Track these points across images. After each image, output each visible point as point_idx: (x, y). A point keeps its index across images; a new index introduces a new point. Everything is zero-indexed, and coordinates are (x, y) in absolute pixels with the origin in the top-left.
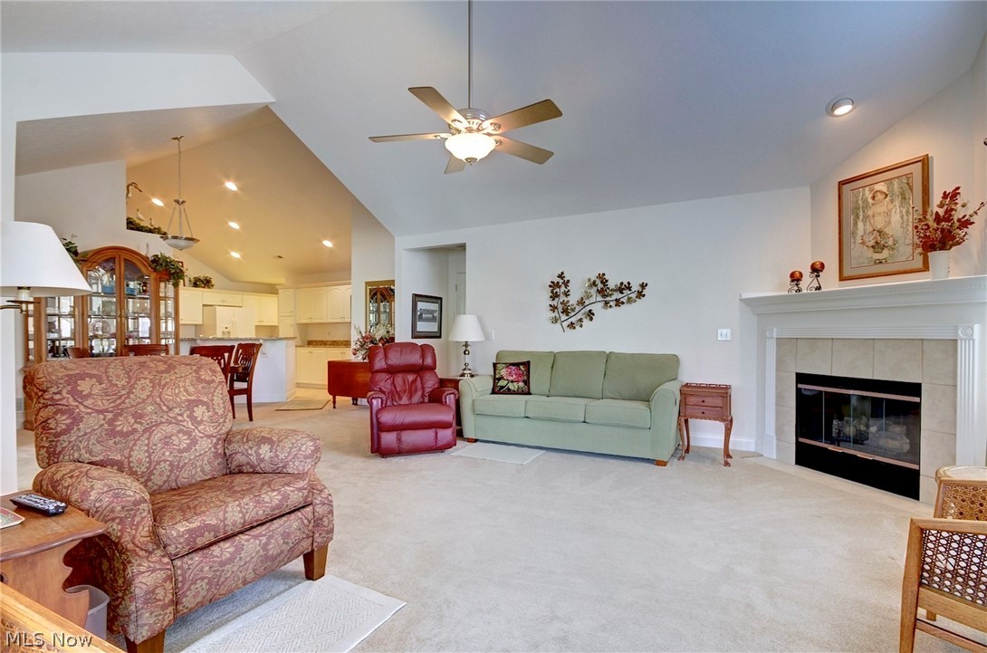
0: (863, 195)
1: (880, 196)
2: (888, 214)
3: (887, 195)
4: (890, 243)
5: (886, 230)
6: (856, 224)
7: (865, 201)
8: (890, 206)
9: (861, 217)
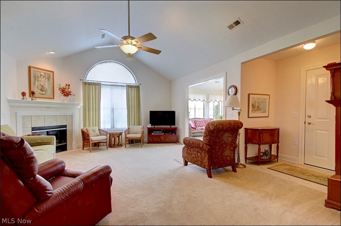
0: (38, 74)
1: (42, 76)
2: (44, 82)
3: (44, 77)
4: (45, 90)
5: (44, 86)
6: (35, 81)
7: (38, 76)
8: (45, 80)
9: (37, 80)
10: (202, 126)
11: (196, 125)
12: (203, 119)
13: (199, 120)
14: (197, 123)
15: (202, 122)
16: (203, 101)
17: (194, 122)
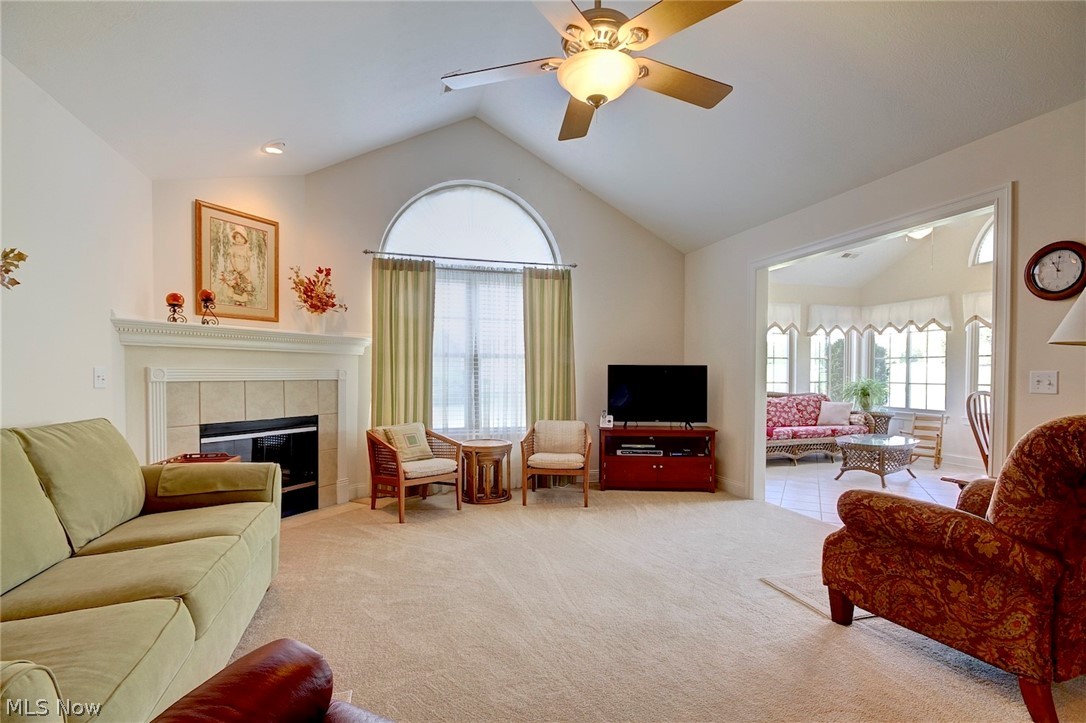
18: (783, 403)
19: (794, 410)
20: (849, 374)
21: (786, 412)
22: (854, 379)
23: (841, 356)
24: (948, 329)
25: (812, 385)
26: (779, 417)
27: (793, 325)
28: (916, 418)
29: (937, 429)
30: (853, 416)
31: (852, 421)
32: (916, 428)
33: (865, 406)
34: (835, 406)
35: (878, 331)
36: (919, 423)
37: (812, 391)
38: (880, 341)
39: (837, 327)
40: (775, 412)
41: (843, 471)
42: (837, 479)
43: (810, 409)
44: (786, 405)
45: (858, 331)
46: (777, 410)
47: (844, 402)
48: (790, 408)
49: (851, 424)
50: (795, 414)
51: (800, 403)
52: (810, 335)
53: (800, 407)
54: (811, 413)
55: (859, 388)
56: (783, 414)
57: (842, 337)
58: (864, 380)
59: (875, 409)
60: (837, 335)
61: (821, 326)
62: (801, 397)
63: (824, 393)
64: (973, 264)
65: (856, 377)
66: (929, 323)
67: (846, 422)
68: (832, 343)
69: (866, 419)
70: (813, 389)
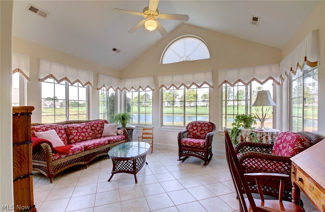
10: (85, 138)
11: (70, 138)
12: (86, 122)
13: (78, 125)
14: (71, 134)
15: (84, 130)
16: (86, 84)
17: (63, 132)
18: (82, 126)
19: (89, 130)
20: (117, 109)
21: (84, 132)
22: (119, 112)
23: (113, 101)
24: (153, 90)
25: (100, 115)
26: (79, 136)
27: (89, 83)
28: (144, 129)
29: (151, 134)
30: (119, 131)
31: (118, 133)
32: (143, 134)
33: (124, 125)
34: (111, 126)
35: (128, 90)
36: (145, 131)
37: (100, 118)
38: (129, 95)
39: (111, 87)
40: (77, 133)
41: (113, 174)
42: (109, 181)
43: (98, 128)
44: (84, 127)
45: (120, 90)
46: (78, 132)
47: (115, 124)
48: (86, 129)
49: (118, 134)
50: (90, 132)
51: (93, 126)
52: (98, 89)
53: (93, 128)
54: (99, 130)
55: (121, 116)
56: (82, 134)
57: (114, 92)
58: (123, 112)
59: (128, 126)
60: (112, 91)
61: (104, 86)
62: (94, 122)
63: (106, 119)
64: (161, 64)
65: (120, 111)
66: (147, 87)
67: (116, 134)
68: (110, 95)
69: (124, 131)
70: (101, 118)
